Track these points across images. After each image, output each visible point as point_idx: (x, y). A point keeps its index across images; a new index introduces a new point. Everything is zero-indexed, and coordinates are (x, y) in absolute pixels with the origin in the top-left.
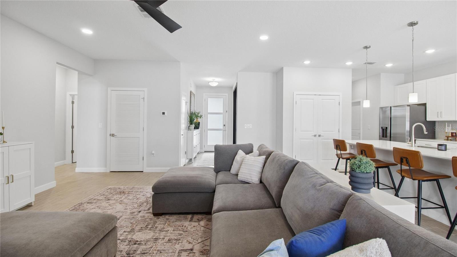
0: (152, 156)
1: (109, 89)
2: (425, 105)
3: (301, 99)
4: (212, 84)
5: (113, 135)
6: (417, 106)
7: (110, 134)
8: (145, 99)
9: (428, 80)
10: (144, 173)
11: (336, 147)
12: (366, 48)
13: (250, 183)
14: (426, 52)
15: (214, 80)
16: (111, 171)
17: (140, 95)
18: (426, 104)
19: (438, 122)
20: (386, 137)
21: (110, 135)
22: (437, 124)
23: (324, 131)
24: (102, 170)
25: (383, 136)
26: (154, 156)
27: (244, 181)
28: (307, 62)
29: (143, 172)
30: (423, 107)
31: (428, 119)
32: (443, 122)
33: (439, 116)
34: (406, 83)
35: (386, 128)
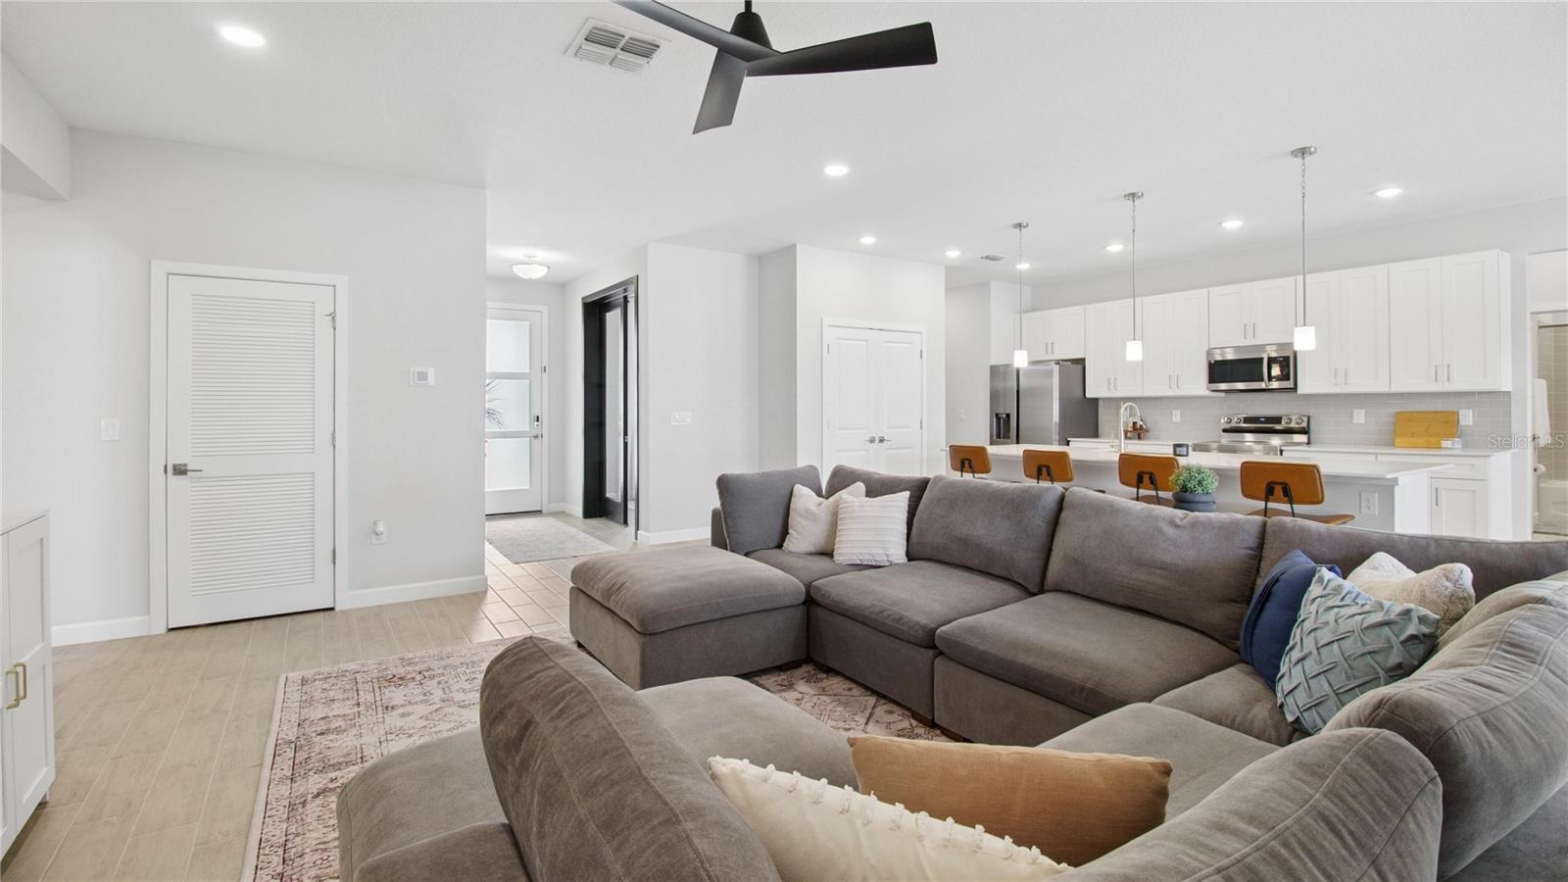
0: (374, 542)
1: (159, 269)
2: (1081, 362)
3: (839, 339)
4: (521, 271)
5: (180, 470)
6: (1070, 363)
7: (166, 466)
8: (337, 318)
9: (1090, 307)
10: (344, 613)
11: (959, 463)
12: (1019, 226)
13: (884, 566)
14: (1108, 248)
15: (529, 257)
16: (170, 627)
17: (313, 303)
18: (1084, 359)
19: (1104, 399)
20: (1008, 438)
21: (166, 472)
22: (1101, 403)
23: (891, 428)
24: (128, 627)
25: (998, 436)
26: (383, 544)
27: (859, 562)
28: (868, 240)
29: (332, 609)
30: (1080, 367)
31: (1087, 396)
32: (1116, 402)
33: (1112, 387)
34: (1037, 310)
35: (1008, 415)
